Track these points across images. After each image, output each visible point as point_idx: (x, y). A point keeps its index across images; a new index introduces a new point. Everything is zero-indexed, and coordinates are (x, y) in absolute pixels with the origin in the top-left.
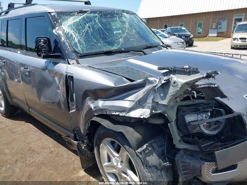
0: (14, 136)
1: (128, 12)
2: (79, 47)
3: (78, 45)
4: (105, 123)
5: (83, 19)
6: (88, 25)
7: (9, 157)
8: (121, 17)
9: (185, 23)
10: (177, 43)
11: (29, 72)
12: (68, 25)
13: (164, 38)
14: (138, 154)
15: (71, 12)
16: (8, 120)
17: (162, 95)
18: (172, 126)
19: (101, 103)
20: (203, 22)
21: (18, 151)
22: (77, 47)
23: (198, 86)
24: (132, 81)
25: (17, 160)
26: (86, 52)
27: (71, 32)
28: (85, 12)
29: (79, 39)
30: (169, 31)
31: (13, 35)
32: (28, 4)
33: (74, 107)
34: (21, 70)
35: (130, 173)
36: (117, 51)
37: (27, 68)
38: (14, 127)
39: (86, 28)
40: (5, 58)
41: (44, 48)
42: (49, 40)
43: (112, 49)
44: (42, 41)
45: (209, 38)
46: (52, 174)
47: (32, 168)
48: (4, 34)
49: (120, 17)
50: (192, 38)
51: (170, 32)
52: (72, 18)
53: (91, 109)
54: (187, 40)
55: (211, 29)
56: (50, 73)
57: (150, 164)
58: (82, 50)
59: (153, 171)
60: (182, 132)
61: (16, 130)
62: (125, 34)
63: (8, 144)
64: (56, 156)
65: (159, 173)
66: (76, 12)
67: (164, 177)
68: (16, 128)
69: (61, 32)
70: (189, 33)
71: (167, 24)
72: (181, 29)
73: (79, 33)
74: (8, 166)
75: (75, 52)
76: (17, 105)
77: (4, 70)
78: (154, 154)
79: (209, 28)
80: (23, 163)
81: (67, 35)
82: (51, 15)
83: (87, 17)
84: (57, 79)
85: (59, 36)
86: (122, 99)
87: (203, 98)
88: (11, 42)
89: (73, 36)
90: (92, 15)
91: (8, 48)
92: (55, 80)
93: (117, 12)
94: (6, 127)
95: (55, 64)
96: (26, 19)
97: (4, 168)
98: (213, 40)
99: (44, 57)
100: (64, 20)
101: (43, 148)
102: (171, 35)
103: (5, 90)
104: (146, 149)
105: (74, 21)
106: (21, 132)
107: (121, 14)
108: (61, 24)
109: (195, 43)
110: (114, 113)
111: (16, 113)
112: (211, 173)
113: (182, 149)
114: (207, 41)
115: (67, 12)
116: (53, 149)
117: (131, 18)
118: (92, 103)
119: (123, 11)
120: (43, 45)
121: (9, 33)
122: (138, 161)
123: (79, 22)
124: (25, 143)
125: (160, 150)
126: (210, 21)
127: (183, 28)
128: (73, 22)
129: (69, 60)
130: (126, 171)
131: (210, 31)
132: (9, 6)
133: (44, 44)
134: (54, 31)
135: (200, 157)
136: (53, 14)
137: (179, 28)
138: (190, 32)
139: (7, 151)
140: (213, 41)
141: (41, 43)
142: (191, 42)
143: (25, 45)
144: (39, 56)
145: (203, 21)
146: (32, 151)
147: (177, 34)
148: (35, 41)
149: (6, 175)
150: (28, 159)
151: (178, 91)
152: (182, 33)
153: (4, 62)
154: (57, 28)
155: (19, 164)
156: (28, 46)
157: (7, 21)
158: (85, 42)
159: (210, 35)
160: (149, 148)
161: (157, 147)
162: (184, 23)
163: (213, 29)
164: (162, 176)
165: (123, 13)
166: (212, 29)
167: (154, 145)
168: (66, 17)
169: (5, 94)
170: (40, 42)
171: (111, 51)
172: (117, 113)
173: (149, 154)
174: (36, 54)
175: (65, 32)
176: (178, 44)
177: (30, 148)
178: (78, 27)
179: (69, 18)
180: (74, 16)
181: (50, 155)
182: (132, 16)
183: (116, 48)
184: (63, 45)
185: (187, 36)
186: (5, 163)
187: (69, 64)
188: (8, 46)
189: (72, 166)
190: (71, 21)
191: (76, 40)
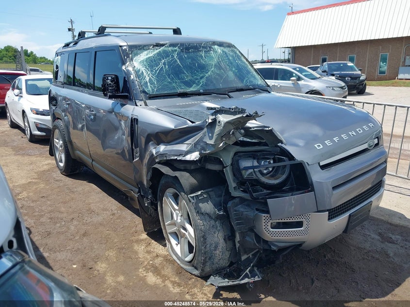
0: (73, 196)
1: (221, 44)
2: (149, 87)
3: (149, 84)
4: (165, 170)
5: (159, 54)
6: (163, 61)
7: (65, 215)
8: (209, 51)
9: (357, 55)
10: (333, 87)
11: (95, 115)
12: (139, 61)
13: (312, 79)
14: (190, 198)
15: (145, 46)
16: (68, 178)
17: (210, 135)
18: (227, 171)
19: (162, 148)
20: (388, 54)
21: (76, 210)
22: (147, 87)
23: (251, 128)
24: (193, 122)
25: (73, 219)
26: (157, 93)
27: (143, 69)
28: (162, 45)
29: (150, 77)
30: (325, 69)
31: (82, 70)
32: (100, 34)
33: (138, 155)
34: (86, 112)
35: (188, 226)
36: (193, 92)
37: (93, 111)
38: (74, 186)
39: (161, 65)
40: (69, 100)
41: (110, 87)
42: (117, 77)
43: (189, 90)
44: (110, 78)
45: (398, 80)
46: (110, 234)
47: (89, 228)
48: (71, 69)
49: (207, 51)
50: (363, 81)
51: (327, 70)
52: (146, 52)
53: (153, 154)
54: (355, 84)
55: (402, 66)
56: (116, 116)
57: (203, 211)
58: (153, 90)
59: (205, 219)
60: (237, 179)
61: (76, 190)
62: (209, 73)
63: (65, 203)
64: (117, 219)
65: (212, 222)
66: (151, 45)
67: (219, 228)
68: (76, 188)
69: (130, 69)
70: (359, 72)
71: (327, 57)
72: (345, 65)
73: (152, 71)
74: (63, 223)
75: (144, 92)
76: (80, 159)
77: (68, 114)
78: (210, 202)
79: (399, 64)
80: (80, 222)
81: (137, 72)
82: (122, 49)
83: (164, 51)
84: (123, 123)
85: (128, 73)
86: (182, 142)
87: (266, 144)
88: (80, 80)
89: (144, 73)
90: (170, 49)
91: (74, 87)
92: (121, 124)
93: (204, 44)
94: (65, 185)
95: (123, 105)
96: (96, 52)
97: (58, 225)
98: (406, 84)
99: (110, 97)
100: (136, 54)
101: (105, 210)
102: (327, 75)
103: (67, 139)
104: (201, 195)
105: (148, 56)
106: (81, 192)
107: (210, 48)
108: (132, 60)
109: (368, 89)
110: (173, 158)
111: (78, 171)
112: (269, 227)
113: (238, 197)
114: (393, 86)
115: (141, 46)
116: (116, 212)
117: (223, 52)
118: (154, 148)
119: (214, 43)
120: (111, 84)
121: (76, 68)
122: (191, 208)
123: (154, 57)
124: (84, 204)
125: (218, 199)
126: (401, 53)
127: (350, 64)
128: (146, 57)
129: (137, 101)
130: (185, 225)
131: (401, 69)
132: (79, 35)
133: (111, 82)
134: (124, 67)
135: (257, 207)
136: (124, 48)
137: (341, 63)
138: (360, 70)
139: (63, 209)
140: (405, 86)
141: (109, 81)
142: (361, 87)
143: (92, 83)
144: (105, 95)
145: (389, 52)
146: (91, 212)
147: (338, 74)
148: (102, 78)
149: (60, 231)
150: (86, 218)
151: (221, 130)
152: (347, 72)
153: (69, 104)
154: (128, 63)
155: (75, 223)
156: (96, 85)
157: (75, 54)
158: (158, 81)
159: (401, 76)
160: (204, 195)
161: (214, 196)
162: (355, 56)
163: (407, 66)
164: (217, 228)
165: (213, 47)
166: (404, 66)
167: (211, 193)
168: (139, 51)
169: (67, 145)
170: (108, 79)
171: (186, 93)
172: (175, 158)
173: (203, 201)
174: (101, 93)
175: (136, 69)
176: (333, 89)
177: (90, 209)
178: (151, 63)
179: (142, 53)
180: (149, 51)
181: (111, 217)
182: (226, 50)
183: (194, 90)
184: (131, 84)
185: (355, 78)
186: (60, 220)
187: (137, 106)
188: (74, 85)
189: (134, 229)
190: (144, 56)
191: (147, 79)
